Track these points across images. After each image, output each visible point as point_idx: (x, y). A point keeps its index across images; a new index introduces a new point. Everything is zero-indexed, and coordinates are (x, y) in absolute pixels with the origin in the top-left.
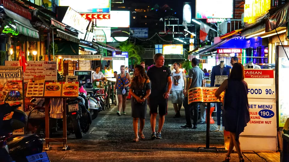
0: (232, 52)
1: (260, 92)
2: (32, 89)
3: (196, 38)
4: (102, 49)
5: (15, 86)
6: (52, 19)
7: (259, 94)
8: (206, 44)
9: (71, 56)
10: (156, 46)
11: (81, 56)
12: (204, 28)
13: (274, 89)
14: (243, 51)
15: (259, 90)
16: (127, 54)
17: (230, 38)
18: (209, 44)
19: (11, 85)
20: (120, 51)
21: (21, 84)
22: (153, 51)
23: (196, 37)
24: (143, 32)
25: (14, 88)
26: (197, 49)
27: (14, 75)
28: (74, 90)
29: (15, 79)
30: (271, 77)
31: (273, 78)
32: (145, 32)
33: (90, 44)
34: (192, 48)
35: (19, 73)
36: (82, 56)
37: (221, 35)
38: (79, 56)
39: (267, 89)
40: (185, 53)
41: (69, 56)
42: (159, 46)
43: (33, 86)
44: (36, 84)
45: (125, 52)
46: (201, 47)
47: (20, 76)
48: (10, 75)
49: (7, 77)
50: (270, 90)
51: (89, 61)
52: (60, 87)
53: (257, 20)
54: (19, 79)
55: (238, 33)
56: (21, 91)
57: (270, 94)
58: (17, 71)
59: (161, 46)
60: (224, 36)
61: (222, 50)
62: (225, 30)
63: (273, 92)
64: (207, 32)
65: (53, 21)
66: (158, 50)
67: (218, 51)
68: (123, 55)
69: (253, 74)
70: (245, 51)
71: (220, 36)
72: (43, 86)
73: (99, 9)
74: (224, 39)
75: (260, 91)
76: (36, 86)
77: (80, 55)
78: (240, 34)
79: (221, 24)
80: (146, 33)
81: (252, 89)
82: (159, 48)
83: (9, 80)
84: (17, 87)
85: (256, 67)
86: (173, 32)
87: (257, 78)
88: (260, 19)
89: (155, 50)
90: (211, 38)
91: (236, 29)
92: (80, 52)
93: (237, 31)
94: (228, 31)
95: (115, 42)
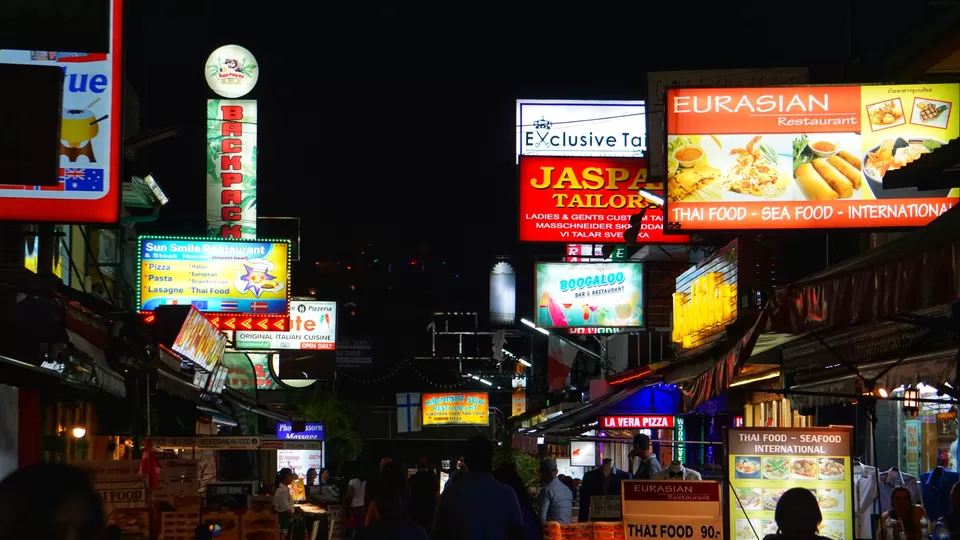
0: (644, 425)
1: (689, 533)
2: (173, 528)
3: (532, 374)
4: (244, 413)
5: (133, 521)
6: (161, 346)
7: (688, 536)
8: (567, 396)
9: (170, 439)
10: (401, 399)
11: (202, 438)
12: (560, 351)
13: (719, 527)
14: (676, 422)
15: (687, 527)
16: (320, 428)
17: (636, 385)
18: (575, 397)
19: (124, 517)
20: (301, 419)
21: (145, 516)
22: (390, 412)
23: (532, 370)
24: (356, 350)
25: (131, 525)
26: (538, 412)
27: (130, 494)
28: (269, 530)
29: (132, 505)
30: (715, 498)
31: (718, 500)
32: (361, 350)
33: (216, 400)
34: (518, 407)
35: (143, 491)
36: (204, 440)
37: (612, 373)
38: (197, 439)
39: (704, 527)
40: (497, 421)
41: (167, 439)
42: (408, 397)
43: (173, 520)
44: (182, 516)
45: (315, 423)
46: (551, 405)
47: (143, 498)
48: (121, 495)
49: (116, 499)
50: (711, 527)
51: (212, 453)
52: (236, 522)
53: (708, 340)
54: (142, 505)
55: (659, 371)
56: (146, 533)
57: (711, 537)
58: (137, 485)
59: (415, 398)
60: (619, 377)
61: (612, 420)
62: (621, 362)
63: (718, 533)
64: (568, 361)
65: (163, 350)
66: (406, 409)
67: (601, 423)
68: (310, 433)
69: (672, 492)
70: (680, 422)
71: (609, 379)
72: (197, 520)
73: (257, 304)
74: (619, 388)
75: (689, 530)
76: (182, 520)
77: (201, 435)
78: (665, 374)
79: (609, 338)
80: (364, 354)
81: (671, 527)
82: (408, 405)
83: (119, 506)
84: (135, 524)
85: (690, 475)
86: (458, 354)
87: (681, 500)
88: (715, 337)
89: (396, 410)
90: (580, 374)
91: (656, 359)
92: (201, 429)
93: (654, 367)
94: (633, 365)
95: (277, 390)
